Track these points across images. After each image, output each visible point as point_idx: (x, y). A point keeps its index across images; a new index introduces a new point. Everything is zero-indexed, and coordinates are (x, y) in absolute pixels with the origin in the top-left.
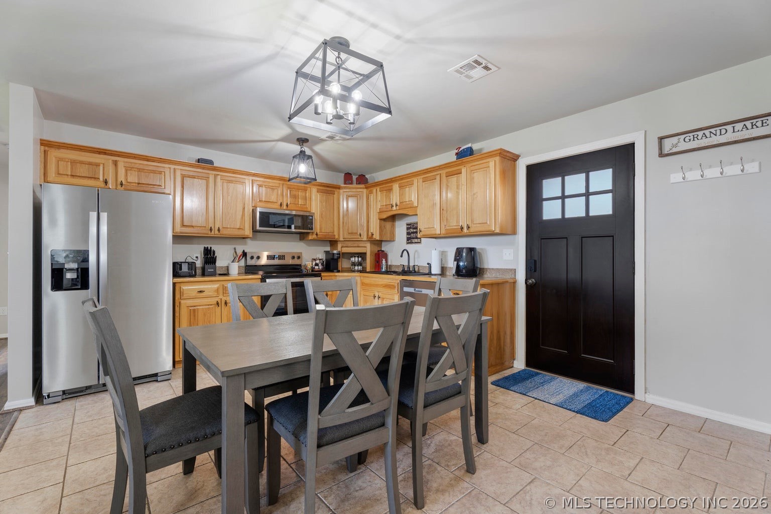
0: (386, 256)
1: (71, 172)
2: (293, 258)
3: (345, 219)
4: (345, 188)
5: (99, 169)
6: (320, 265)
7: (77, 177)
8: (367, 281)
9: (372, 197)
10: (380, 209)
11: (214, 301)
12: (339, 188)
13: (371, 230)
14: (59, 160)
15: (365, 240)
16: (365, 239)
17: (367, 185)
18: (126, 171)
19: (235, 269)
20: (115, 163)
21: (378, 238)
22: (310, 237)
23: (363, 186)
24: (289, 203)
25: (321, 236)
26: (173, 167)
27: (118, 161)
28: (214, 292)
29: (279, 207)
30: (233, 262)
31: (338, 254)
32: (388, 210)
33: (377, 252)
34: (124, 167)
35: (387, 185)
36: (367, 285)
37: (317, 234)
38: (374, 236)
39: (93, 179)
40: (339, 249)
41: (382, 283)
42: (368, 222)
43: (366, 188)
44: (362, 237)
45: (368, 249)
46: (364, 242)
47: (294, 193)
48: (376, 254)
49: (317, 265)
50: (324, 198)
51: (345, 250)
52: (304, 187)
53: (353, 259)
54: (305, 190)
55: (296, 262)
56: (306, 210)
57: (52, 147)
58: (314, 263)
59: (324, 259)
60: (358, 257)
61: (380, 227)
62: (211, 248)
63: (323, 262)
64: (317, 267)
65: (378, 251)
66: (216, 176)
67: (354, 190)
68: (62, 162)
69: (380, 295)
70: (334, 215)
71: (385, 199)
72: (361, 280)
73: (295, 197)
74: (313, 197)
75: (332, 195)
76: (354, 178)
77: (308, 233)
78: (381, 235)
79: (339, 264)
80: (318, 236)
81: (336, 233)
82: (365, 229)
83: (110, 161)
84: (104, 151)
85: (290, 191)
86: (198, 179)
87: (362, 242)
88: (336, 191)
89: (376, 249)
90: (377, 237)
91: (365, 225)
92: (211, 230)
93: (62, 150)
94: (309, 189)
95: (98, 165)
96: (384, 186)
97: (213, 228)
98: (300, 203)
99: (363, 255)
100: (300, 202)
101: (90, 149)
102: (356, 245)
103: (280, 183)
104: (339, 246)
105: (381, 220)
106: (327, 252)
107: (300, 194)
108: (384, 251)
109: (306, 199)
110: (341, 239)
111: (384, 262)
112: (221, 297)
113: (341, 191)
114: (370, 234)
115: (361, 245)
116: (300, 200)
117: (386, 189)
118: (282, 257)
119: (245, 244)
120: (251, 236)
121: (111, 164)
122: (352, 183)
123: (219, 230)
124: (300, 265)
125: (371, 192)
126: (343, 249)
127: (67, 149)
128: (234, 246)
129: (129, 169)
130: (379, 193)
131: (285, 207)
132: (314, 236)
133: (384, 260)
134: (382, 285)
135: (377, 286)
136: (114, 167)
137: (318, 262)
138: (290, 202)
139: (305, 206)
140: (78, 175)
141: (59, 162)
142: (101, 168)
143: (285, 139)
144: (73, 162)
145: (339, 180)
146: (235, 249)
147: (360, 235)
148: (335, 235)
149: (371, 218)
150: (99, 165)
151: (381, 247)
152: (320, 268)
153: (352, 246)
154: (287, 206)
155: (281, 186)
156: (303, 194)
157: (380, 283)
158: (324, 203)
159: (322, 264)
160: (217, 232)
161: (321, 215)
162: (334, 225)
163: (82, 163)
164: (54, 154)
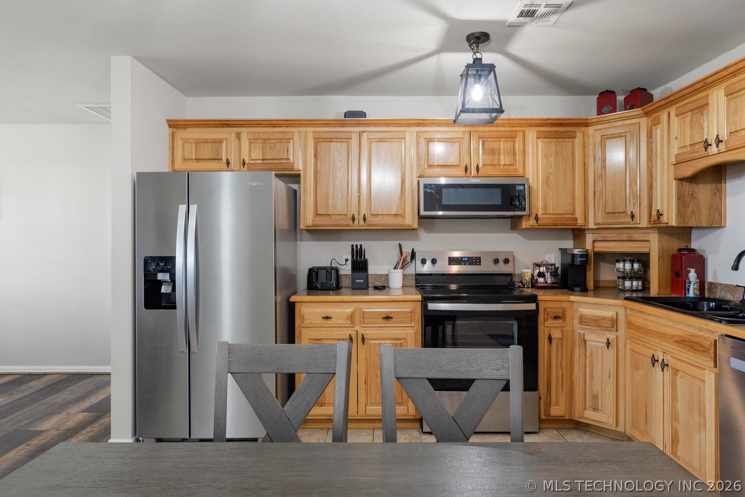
0: (700, 262)
1: (196, 156)
2: (496, 261)
3: (600, 185)
4: (598, 123)
5: (222, 147)
6: (548, 275)
7: (201, 161)
8: (638, 320)
9: (658, 132)
10: (676, 155)
11: (345, 334)
12: (584, 124)
13: (658, 205)
14: (186, 141)
15: (645, 226)
16: (644, 223)
17: (649, 107)
18: (250, 144)
19: (396, 279)
20: (238, 136)
21: (673, 223)
22: (525, 224)
23: (637, 111)
24: (481, 165)
25: (546, 222)
26: (303, 129)
27: (241, 132)
28: (347, 319)
29: (463, 173)
30: (395, 268)
31: (582, 256)
32: (697, 155)
33: (676, 252)
34: (248, 139)
35: (694, 98)
36: (639, 329)
37: (537, 218)
38: (664, 219)
39: (216, 161)
40: (589, 246)
41: (675, 333)
42: (651, 187)
43: (647, 114)
44: (637, 219)
45: (654, 245)
46: (644, 231)
47: (489, 145)
48: (673, 257)
49: (541, 275)
50: (553, 148)
51: (601, 247)
52: (511, 131)
53: (620, 265)
54: (512, 137)
55: (502, 268)
56: (514, 173)
57: (179, 128)
58: (537, 271)
59: (558, 265)
60: (632, 262)
61: (680, 198)
62: (361, 245)
63: (557, 269)
64: (541, 280)
65: (680, 250)
66: (360, 134)
67: (620, 123)
68: (187, 144)
69: (668, 359)
70: (573, 177)
71: (688, 131)
72: (627, 317)
73: (492, 152)
74: (530, 149)
75: (570, 140)
76: (620, 98)
77: (521, 217)
78: (680, 214)
79: (588, 273)
80: (540, 222)
81: (579, 215)
82: (645, 202)
83: (233, 135)
84: (226, 123)
85: (483, 142)
86: (336, 142)
87: (639, 231)
88: (579, 132)
89: (675, 245)
90: (671, 219)
91: (645, 195)
92: (353, 219)
93: (189, 130)
94: (520, 135)
95: (220, 142)
96: (688, 101)
97: (356, 217)
98: (502, 163)
99: (643, 259)
100: (504, 160)
101: (212, 123)
102: (625, 237)
103: (464, 132)
104: (589, 238)
105: (681, 180)
106: (563, 251)
107: (503, 145)
108: (694, 250)
109: (514, 154)
110: (591, 225)
111: (692, 275)
112: (357, 328)
113: (591, 129)
114: (654, 213)
115: (636, 236)
116: (502, 157)
117: (691, 107)
118: (474, 261)
119: (416, 238)
120: (416, 226)
121: (233, 138)
122: (614, 110)
123: (365, 219)
124: (511, 274)
125: (656, 122)
126: (597, 244)
127: (192, 127)
128: (397, 243)
129: (253, 141)
130: (674, 120)
131: (474, 172)
132: (532, 222)
133: (693, 271)
134: (673, 336)
135: (661, 336)
136: (237, 140)
137: (543, 269)
138: (484, 161)
139: (513, 167)
140: (202, 158)
141: (185, 144)
142: (224, 144)
143: (446, 46)
144: (198, 143)
145: (587, 106)
146: (400, 246)
147: (633, 217)
148: (576, 219)
149: (656, 179)
150: (222, 142)
151: (689, 240)
152: (549, 281)
153: (615, 238)
154: (478, 169)
155: (467, 136)
156: (509, 145)
157: (670, 331)
158: (552, 159)
159: (554, 274)
160: (362, 222)
161: (547, 181)
162: (573, 198)
163: (206, 141)
164: (181, 134)
